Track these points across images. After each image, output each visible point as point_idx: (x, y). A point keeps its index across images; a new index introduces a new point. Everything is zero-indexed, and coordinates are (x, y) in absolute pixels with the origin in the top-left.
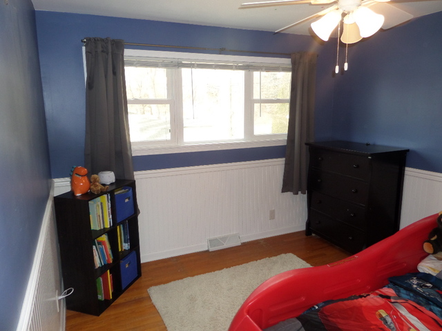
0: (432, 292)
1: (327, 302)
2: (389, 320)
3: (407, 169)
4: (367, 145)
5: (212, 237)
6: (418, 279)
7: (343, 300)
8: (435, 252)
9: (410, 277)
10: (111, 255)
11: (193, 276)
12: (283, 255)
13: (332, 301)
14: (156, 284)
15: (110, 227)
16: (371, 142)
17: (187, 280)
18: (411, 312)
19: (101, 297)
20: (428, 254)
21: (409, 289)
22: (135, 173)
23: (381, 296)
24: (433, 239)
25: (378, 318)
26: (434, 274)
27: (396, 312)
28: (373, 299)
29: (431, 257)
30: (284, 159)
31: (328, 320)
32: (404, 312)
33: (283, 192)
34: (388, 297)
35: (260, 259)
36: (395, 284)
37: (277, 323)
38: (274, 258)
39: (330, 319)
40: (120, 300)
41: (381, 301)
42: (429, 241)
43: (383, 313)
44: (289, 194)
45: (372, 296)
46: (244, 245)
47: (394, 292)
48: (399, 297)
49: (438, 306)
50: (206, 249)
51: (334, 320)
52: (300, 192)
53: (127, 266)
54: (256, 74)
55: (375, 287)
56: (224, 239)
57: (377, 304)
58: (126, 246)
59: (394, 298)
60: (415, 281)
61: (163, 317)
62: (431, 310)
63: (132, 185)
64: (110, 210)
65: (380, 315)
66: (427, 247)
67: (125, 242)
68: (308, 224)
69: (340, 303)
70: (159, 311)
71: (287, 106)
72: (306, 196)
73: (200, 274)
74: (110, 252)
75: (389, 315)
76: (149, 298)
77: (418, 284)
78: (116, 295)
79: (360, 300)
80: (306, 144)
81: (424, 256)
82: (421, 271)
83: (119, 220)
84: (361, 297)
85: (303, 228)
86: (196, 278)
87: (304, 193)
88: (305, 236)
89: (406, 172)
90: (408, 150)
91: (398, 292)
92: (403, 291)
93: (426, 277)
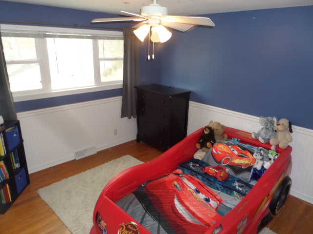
0: (199, 168)
1: (148, 182)
2: (178, 186)
3: (190, 102)
4: (170, 87)
5: (77, 151)
6: (193, 163)
7: (156, 179)
8: (201, 148)
9: (189, 162)
10: (8, 174)
11: (67, 177)
12: (124, 157)
13: (151, 181)
14: (42, 187)
15: (5, 155)
16: (172, 86)
17: (63, 181)
18: (189, 180)
19: (4, 202)
20: (198, 149)
21: (189, 168)
22: (18, 114)
23: (175, 174)
24: (201, 141)
25: (173, 185)
26: (200, 159)
27: (182, 181)
28: (172, 176)
29: (200, 150)
30: (121, 97)
31: (149, 192)
32: (185, 181)
33: (122, 117)
34: (178, 174)
35: (110, 161)
36: (182, 167)
37: (122, 198)
38: (118, 159)
39: (150, 190)
40: (18, 201)
41: (175, 177)
42: (199, 143)
43: (176, 183)
44: (126, 118)
45: (171, 175)
46: (99, 153)
47: (181, 171)
48: (184, 173)
49: (200, 175)
50: (73, 159)
51: (152, 191)
52: (132, 117)
53: (19, 178)
54: (100, 42)
55: (172, 169)
56: (85, 151)
57: (172, 179)
58: (17, 166)
59: (182, 174)
60: (191, 164)
61: (50, 206)
62: (198, 178)
63: (18, 124)
64: (3, 144)
65: (174, 184)
66: (198, 146)
67: (16, 163)
68: (138, 136)
69: (155, 181)
70: (48, 203)
71: (122, 62)
72: (136, 119)
73: (72, 176)
74: (6, 171)
75: (178, 183)
76: (39, 196)
77: (193, 166)
78: (14, 199)
79: (165, 178)
80: (134, 87)
81: (197, 150)
82: (195, 158)
83: (10, 149)
84: (165, 176)
85: (135, 138)
86: (69, 178)
87: (134, 117)
88: (136, 143)
89: (190, 104)
90: (190, 92)
91: (183, 171)
92: (186, 170)
93: (197, 161)
